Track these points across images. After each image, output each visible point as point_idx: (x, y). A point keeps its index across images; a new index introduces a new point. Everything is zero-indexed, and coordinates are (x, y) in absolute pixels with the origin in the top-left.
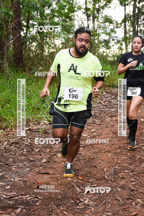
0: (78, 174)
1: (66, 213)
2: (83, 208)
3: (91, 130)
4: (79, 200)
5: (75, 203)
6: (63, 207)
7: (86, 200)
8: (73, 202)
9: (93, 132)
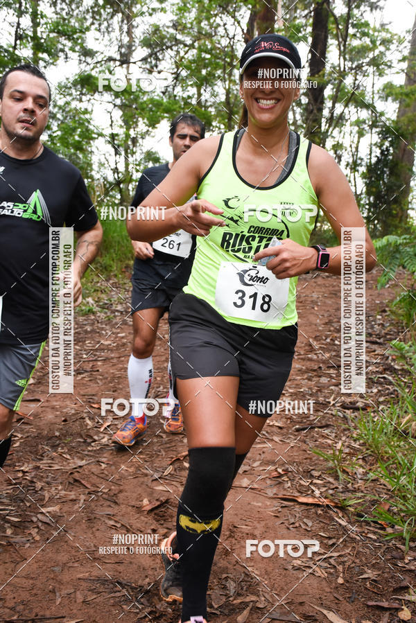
0: (91, 400)
1: (68, 457)
2: (98, 450)
3: (119, 335)
4: (91, 437)
5: (85, 442)
6: (63, 448)
7: (104, 438)
8: (82, 440)
9: (123, 338)
